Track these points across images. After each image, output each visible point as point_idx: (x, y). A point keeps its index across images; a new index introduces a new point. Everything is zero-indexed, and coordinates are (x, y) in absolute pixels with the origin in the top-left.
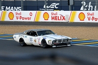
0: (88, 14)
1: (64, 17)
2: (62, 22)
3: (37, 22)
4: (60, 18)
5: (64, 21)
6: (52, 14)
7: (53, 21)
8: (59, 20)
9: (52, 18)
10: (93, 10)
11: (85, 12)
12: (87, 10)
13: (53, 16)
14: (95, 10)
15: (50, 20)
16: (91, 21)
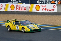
0: (42, 6)
1: (25, 8)
2: (24, 12)
3: (6, 12)
4: (22, 9)
5: (25, 11)
6: (17, 6)
7: (18, 11)
8: (22, 10)
9: (17, 9)
10: (46, 3)
11: (40, 5)
12: (42, 3)
13: (17, 7)
14: (47, 3)
15: (15, 10)
16: (44, 11)
